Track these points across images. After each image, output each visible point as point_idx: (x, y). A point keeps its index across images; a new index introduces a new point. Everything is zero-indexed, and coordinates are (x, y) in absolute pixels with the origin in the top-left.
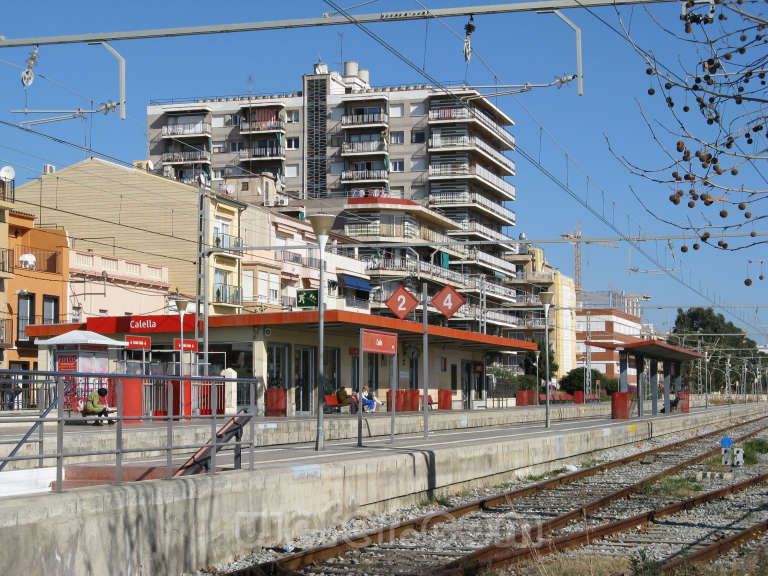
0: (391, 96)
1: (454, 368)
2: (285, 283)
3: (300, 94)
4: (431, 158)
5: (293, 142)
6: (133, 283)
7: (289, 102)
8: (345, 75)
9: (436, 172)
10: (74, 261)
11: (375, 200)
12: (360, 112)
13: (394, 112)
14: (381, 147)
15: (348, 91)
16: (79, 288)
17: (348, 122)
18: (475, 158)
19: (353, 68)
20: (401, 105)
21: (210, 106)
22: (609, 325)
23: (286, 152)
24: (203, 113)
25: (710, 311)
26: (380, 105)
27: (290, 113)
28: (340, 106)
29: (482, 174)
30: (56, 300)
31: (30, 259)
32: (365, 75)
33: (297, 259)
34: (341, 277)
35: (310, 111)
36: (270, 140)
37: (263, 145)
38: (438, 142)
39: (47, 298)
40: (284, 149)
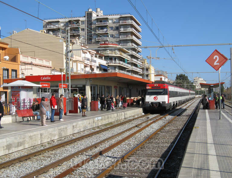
0: (109, 17)
1: (139, 91)
2: (85, 67)
3: (85, 17)
4: (120, 34)
5: (83, 30)
6: (41, 66)
7: (82, 19)
8: (96, 12)
9: (122, 38)
10: (21, 58)
11: (107, 44)
12: (101, 21)
13: (110, 21)
14: (107, 31)
15: (97, 16)
16: (23, 67)
17: (98, 24)
18: (132, 34)
19: (99, 10)
20: (112, 19)
21: (60, 20)
22: (161, 79)
23: (81, 33)
24: (58, 22)
25: (184, 75)
26: (106, 19)
27: (82, 22)
28: (95, 20)
29: (134, 38)
30: (16, 71)
31: (7, 58)
32: (102, 12)
33: (88, 60)
34: (100, 65)
35: (87, 21)
36: (77, 29)
37: (75, 30)
38: (122, 30)
39: (13, 70)
40: (81, 31)
